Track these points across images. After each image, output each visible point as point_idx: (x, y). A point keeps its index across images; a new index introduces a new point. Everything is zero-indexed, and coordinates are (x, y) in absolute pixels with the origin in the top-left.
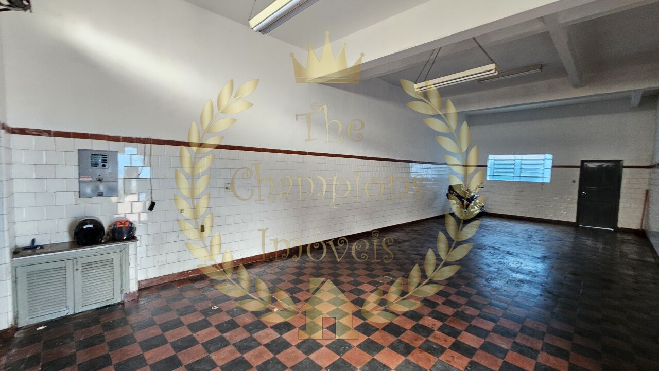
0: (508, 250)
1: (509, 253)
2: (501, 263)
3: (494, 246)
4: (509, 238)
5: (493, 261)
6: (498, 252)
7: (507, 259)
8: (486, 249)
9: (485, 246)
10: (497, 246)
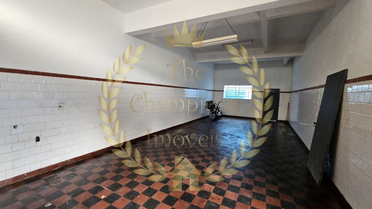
0: (237, 135)
1: (238, 137)
2: (236, 143)
3: (230, 133)
4: (236, 129)
5: (232, 142)
6: (233, 137)
7: (238, 141)
8: (227, 136)
9: (226, 134)
10: (232, 133)
